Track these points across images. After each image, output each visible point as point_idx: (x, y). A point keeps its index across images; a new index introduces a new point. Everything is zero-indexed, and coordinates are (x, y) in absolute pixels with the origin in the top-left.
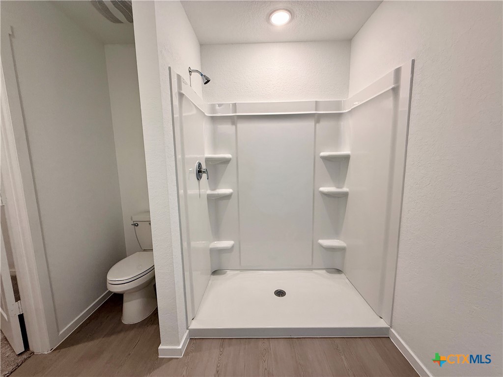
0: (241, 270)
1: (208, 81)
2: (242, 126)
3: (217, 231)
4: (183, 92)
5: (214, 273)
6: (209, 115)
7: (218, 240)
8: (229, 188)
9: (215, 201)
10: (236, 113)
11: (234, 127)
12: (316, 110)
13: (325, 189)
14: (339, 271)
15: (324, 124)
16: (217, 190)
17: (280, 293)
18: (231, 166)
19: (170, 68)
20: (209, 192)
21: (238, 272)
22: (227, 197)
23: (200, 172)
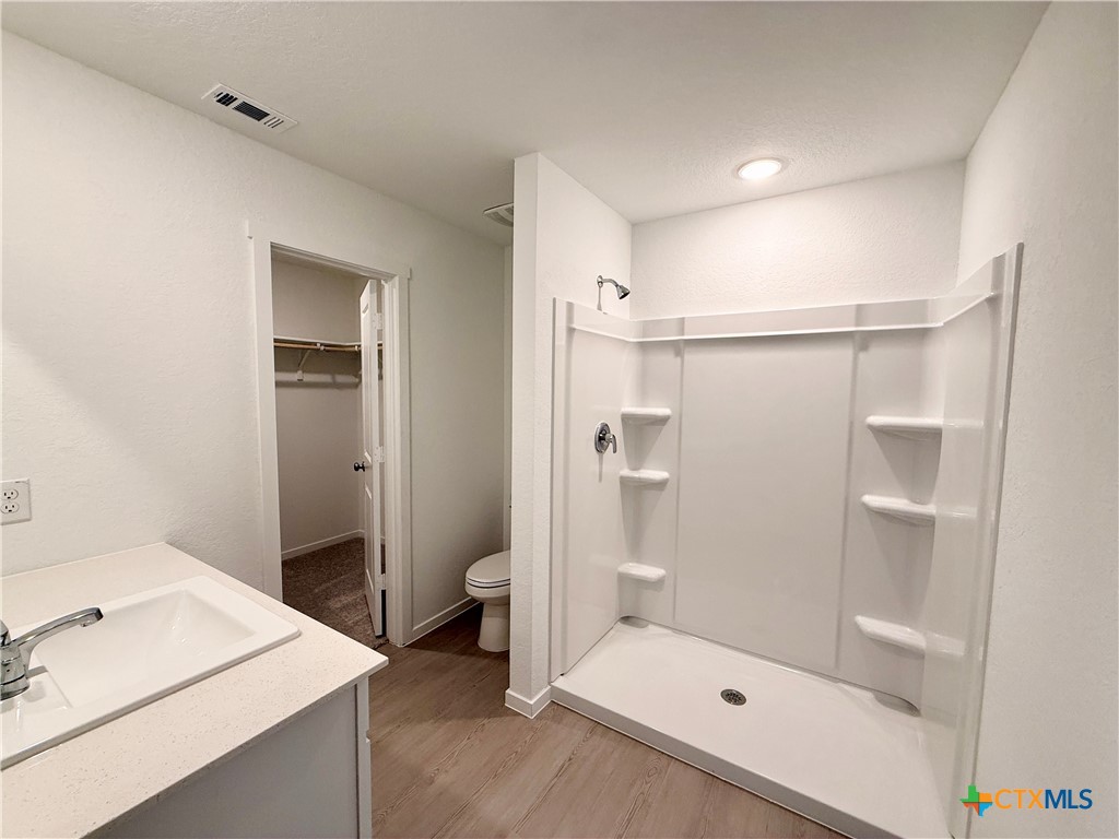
0: (674, 630)
1: (626, 295)
2: (694, 358)
3: (636, 545)
4: (574, 326)
5: (626, 619)
6: (635, 340)
7: (637, 562)
8: (660, 470)
9: (635, 491)
10: (683, 335)
11: (679, 359)
12: (857, 325)
13: (875, 500)
14: (911, 708)
15: (877, 355)
16: (642, 471)
17: (734, 697)
18: (668, 431)
19: (554, 300)
20: (626, 472)
21: (670, 632)
22: (660, 485)
23: (602, 439)
